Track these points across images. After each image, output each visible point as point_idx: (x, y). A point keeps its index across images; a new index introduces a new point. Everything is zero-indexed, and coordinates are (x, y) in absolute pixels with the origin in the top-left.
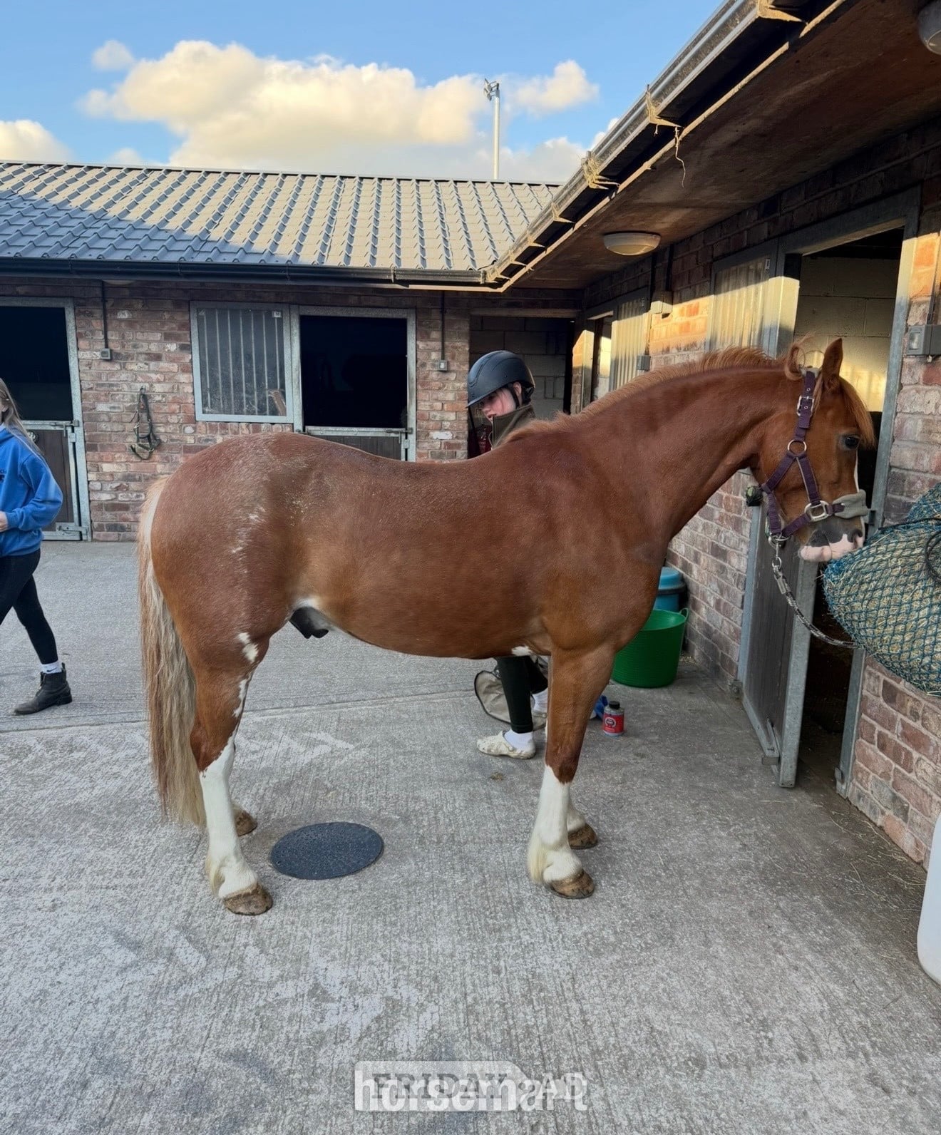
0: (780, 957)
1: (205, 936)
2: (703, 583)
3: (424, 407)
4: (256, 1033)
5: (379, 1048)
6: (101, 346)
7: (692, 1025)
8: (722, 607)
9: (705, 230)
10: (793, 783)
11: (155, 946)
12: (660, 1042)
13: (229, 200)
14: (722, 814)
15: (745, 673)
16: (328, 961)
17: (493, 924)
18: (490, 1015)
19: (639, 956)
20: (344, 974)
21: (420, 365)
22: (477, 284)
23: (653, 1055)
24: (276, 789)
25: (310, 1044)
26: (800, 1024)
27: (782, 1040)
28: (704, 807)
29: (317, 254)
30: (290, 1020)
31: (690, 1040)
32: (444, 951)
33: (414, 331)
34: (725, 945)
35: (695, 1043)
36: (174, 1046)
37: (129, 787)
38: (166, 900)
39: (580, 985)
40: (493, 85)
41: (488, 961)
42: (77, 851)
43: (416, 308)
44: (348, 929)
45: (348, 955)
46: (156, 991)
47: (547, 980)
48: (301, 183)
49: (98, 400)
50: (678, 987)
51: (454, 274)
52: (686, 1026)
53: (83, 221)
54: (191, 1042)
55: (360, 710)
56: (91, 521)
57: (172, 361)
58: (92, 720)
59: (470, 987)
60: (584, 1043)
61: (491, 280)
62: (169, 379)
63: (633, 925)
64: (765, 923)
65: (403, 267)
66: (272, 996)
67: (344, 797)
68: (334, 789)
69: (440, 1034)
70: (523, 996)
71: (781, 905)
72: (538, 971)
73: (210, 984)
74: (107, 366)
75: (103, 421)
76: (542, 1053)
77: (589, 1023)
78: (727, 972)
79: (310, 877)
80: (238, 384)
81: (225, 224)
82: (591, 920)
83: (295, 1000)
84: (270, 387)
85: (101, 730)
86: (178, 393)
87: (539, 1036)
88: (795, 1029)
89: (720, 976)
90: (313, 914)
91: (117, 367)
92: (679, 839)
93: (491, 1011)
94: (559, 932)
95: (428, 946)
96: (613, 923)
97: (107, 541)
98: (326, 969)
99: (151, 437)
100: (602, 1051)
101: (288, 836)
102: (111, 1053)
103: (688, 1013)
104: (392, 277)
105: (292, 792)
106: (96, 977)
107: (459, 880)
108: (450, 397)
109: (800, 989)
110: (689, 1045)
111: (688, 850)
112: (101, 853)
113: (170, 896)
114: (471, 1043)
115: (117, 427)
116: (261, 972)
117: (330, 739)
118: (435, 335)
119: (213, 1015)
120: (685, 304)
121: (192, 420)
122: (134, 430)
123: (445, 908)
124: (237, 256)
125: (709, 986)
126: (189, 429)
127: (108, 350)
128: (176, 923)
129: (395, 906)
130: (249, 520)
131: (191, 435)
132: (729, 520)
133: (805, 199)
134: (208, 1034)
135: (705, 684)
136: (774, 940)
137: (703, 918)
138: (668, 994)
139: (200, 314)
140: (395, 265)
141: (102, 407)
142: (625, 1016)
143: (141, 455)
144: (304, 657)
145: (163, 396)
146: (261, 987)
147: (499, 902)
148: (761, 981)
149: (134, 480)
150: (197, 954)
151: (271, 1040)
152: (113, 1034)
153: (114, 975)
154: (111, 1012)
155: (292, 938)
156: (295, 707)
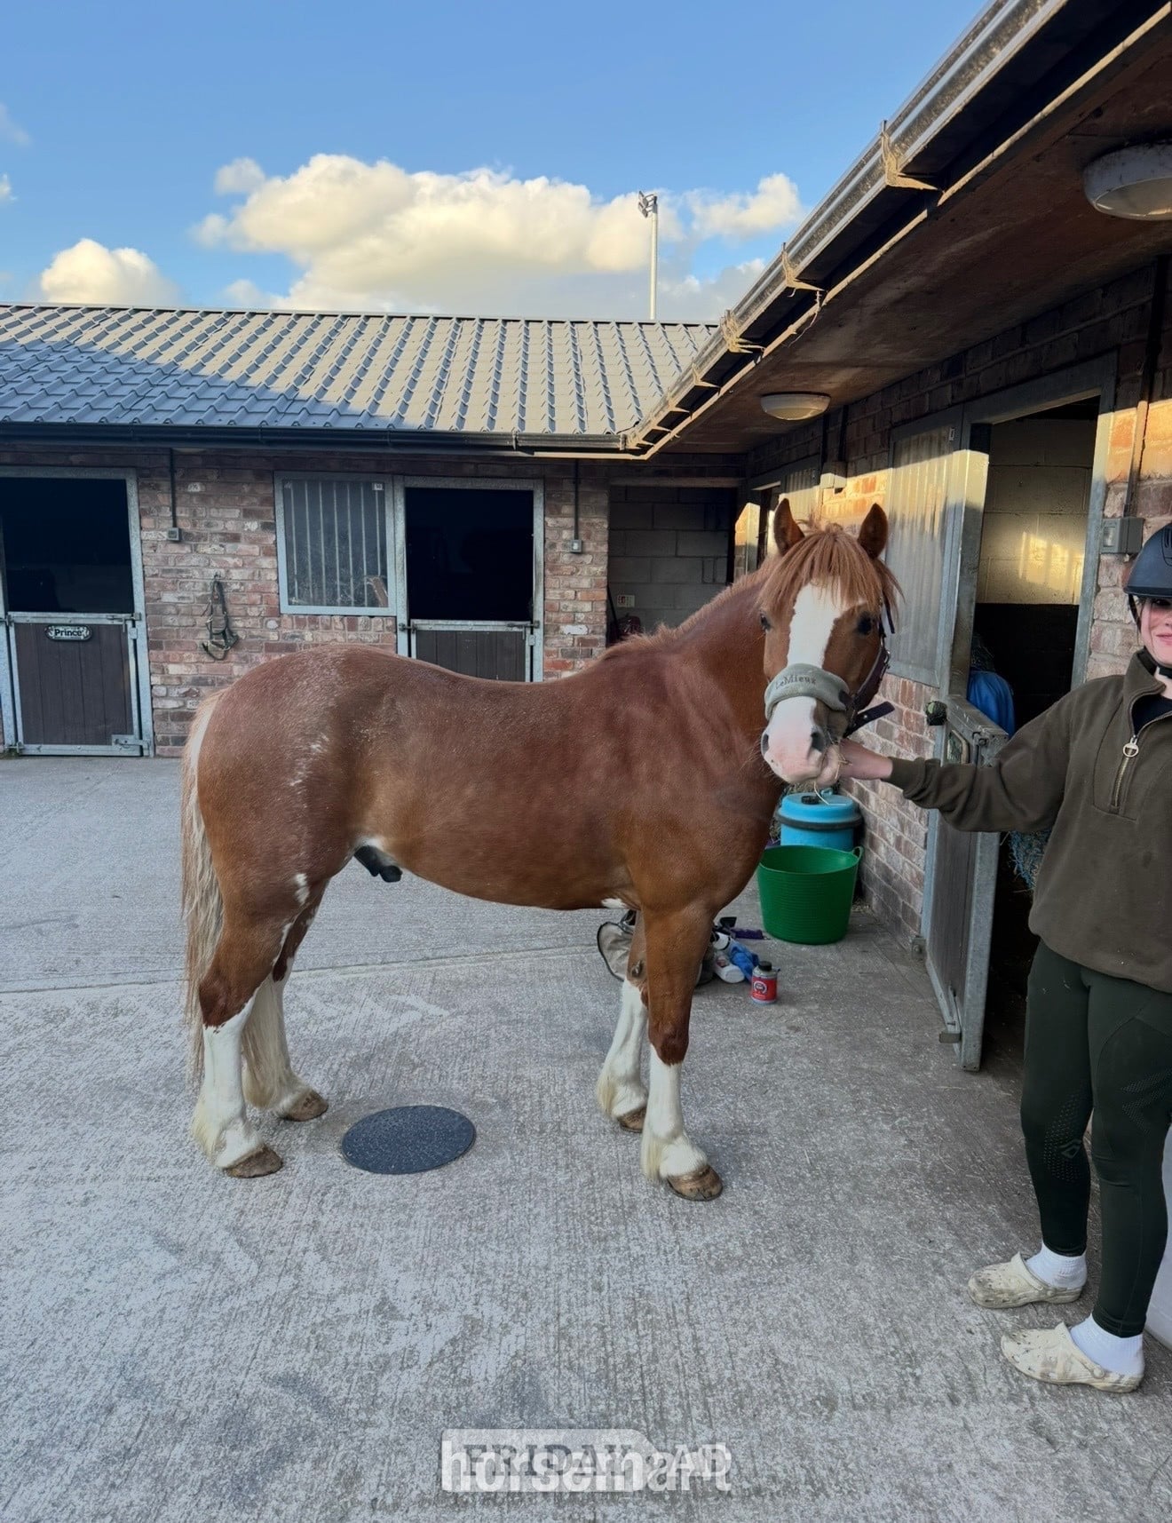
0: (940, 1278)
1: (258, 1238)
2: (881, 815)
3: (553, 595)
4: (310, 1355)
5: (452, 1376)
6: (168, 525)
7: (824, 1358)
8: (903, 847)
9: (883, 390)
10: (978, 1066)
11: (199, 1250)
12: (784, 1378)
13: (322, 349)
14: (887, 1103)
15: (929, 929)
16: (400, 1272)
17: (599, 1232)
18: (585, 1339)
19: (769, 1273)
20: (418, 1288)
21: (549, 546)
22: (616, 451)
23: (775, 1392)
24: (354, 1064)
25: (372, 1369)
26: (955, 1359)
27: (933, 1379)
28: (866, 1094)
29: (425, 415)
30: (351, 1340)
31: (820, 1375)
32: (537, 1262)
33: (542, 505)
34: (875, 1262)
35: (826, 1379)
36: (214, 1368)
37: (181, 1058)
38: (216, 1195)
39: (695, 1307)
40: (649, 199)
41: (589, 1276)
42: (116, 1135)
43: (544, 478)
44: (426, 1234)
45: (424, 1265)
46: (199, 1302)
47: (657, 1298)
48: (410, 327)
49: (164, 589)
50: (813, 1312)
51: (588, 438)
52: (817, 1359)
53: (149, 377)
54: (234, 1363)
55: (461, 968)
56: (154, 734)
57: (253, 542)
58: (141, 977)
59: (564, 1306)
60: (694, 1376)
61: (632, 445)
62: (250, 564)
63: (766, 1236)
64: (926, 1237)
65: (527, 431)
66: (332, 1311)
67: (433, 1075)
68: (422, 1065)
69: (525, 1361)
70: (627, 1318)
71: (948, 1215)
72: (647, 1288)
73: (261, 1295)
74: (175, 548)
75: (170, 614)
76: (643, 1386)
77: (702, 1352)
78: (873, 1295)
79: (385, 1171)
80: (331, 570)
81: (317, 380)
82: (716, 1228)
83: (358, 1318)
84: (369, 573)
85: (152, 990)
86: (260, 580)
87: (641, 1367)
88: (949, 1365)
89: (865, 1300)
90: (386, 1215)
91: (187, 549)
92: (832, 1133)
93: (587, 1335)
94: (677, 1242)
95: (518, 1256)
96: (742, 1233)
97: (173, 757)
98: (397, 1281)
99: (227, 633)
100: (715, 1386)
101: (363, 1121)
102: (142, 1374)
103: (821, 1343)
104: (514, 444)
105: (373, 1067)
106: (130, 1284)
107: (562, 1178)
108: (585, 583)
109: (960, 1318)
110: (819, 1381)
111: (841, 1146)
112: (145, 1138)
113: (222, 1190)
114: (560, 1373)
115: (186, 621)
116: (321, 1282)
117: (421, 1003)
118: (568, 509)
119: (262, 1332)
120: (861, 478)
121: (276, 613)
122: (207, 625)
123: (543, 1211)
124: (329, 419)
125: (850, 1312)
126: (272, 624)
127: (176, 530)
128: (226, 1223)
129: (483, 1207)
130: (310, 750)
131: (273, 630)
132: (910, 740)
133: (992, 359)
134: (255, 1354)
135: (882, 940)
136: (935, 1258)
137: (851, 1230)
138: (800, 1320)
139: (286, 486)
140: (517, 428)
141: (168, 597)
142: (746, 1345)
143: (214, 653)
144: (397, 902)
145: (242, 584)
146: (319, 1301)
147: (608, 1205)
148: (912, 1306)
149: (206, 684)
150: (247, 1260)
151: (326, 1363)
152: (146, 1351)
153: (150, 1282)
154: (144, 1326)
155: (360, 1243)
156: (383, 963)
